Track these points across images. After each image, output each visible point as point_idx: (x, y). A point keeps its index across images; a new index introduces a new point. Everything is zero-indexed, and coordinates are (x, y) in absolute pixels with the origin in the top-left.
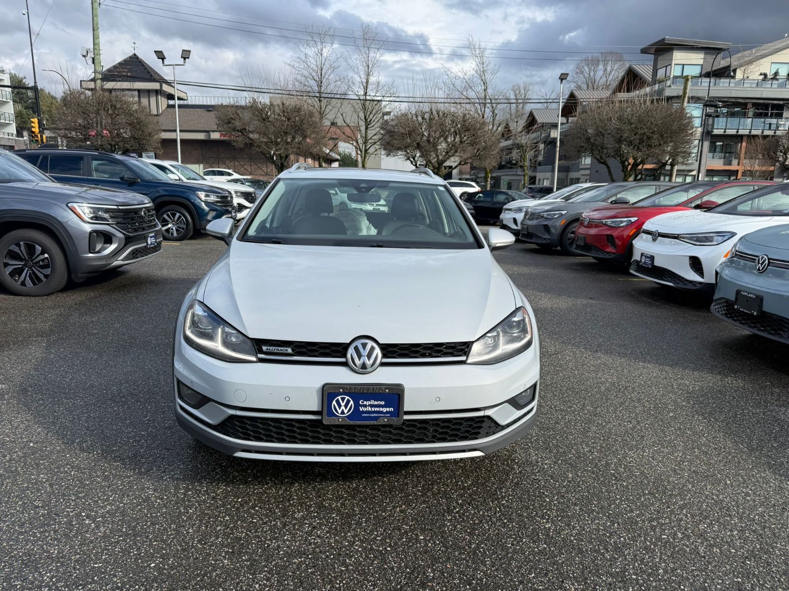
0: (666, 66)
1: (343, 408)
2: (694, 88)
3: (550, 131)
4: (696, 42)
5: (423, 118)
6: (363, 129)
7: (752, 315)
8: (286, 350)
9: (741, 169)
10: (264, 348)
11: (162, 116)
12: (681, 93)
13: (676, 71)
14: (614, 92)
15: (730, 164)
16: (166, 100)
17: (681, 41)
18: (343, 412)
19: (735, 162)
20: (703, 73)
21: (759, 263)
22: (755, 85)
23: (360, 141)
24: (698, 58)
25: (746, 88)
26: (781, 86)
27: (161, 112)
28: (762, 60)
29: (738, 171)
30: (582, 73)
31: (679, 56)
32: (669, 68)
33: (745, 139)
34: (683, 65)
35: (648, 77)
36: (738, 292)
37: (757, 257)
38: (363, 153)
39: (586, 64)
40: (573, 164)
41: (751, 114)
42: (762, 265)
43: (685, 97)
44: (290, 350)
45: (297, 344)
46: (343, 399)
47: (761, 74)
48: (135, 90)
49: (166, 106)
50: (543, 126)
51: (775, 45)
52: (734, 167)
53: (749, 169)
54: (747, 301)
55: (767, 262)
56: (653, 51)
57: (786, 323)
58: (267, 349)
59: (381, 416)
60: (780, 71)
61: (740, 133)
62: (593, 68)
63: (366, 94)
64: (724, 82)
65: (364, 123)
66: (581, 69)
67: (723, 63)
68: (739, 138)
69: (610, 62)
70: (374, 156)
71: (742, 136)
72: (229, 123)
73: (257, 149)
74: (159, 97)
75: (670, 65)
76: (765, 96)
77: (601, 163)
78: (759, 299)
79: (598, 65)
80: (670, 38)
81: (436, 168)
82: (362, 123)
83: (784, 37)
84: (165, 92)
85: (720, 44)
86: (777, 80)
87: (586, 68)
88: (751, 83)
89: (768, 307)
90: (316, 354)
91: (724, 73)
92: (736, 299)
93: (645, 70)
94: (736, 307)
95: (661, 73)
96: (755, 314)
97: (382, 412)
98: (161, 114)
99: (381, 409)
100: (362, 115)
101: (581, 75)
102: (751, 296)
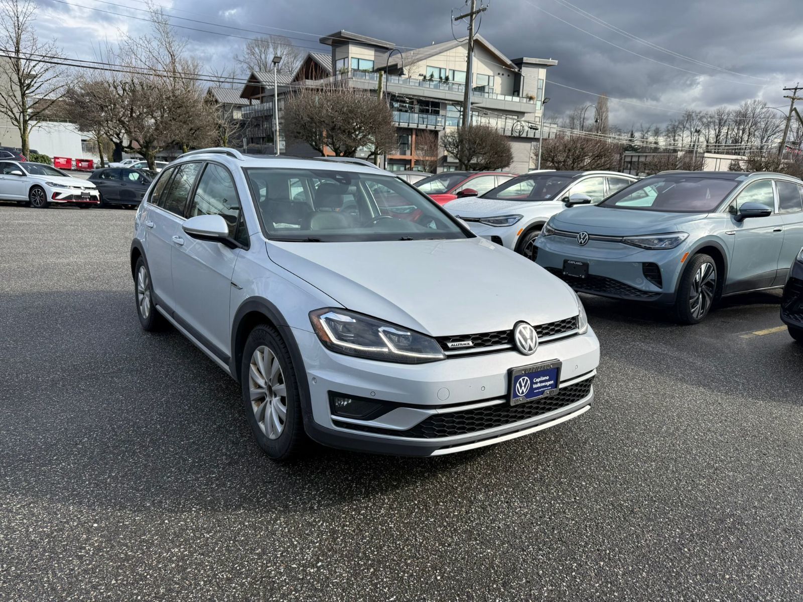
0: (344, 59)
1: (523, 388)
2: (371, 82)
3: (232, 112)
4: (367, 39)
5: (124, 90)
6: (18, 94)
7: (580, 278)
8: (468, 344)
9: (414, 158)
10: (450, 345)
12: (377, 88)
13: (353, 65)
14: (297, 78)
15: (405, 154)
17: (355, 36)
18: (523, 393)
19: (408, 152)
20: (375, 68)
21: (580, 238)
22: (417, 85)
23: (15, 110)
24: (369, 54)
25: (411, 86)
26: (436, 87)
28: (420, 63)
29: (411, 160)
30: (253, 54)
31: (354, 51)
32: (346, 60)
33: (414, 132)
34: (359, 59)
35: (329, 67)
36: (565, 262)
37: (578, 233)
38: (22, 125)
39: (256, 45)
40: (266, 148)
41: (417, 110)
42: (583, 239)
43: (380, 91)
44: (471, 344)
45: (474, 336)
46: (523, 380)
47: (420, 75)
50: (224, 106)
51: (427, 51)
52: (408, 157)
53: (422, 159)
54: (574, 268)
55: (587, 237)
56: (330, 42)
57: (608, 281)
58: (452, 345)
60: (434, 74)
61: (410, 127)
62: (263, 50)
63: (17, 51)
64: (394, 79)
65: (18, 88)
66: (251, 50)
67: (392, 62)
68: (409, 131)
69: (279, 46)
70: (37, 128)
71: (411, 129)
75: (348, 57)
76: (425, 95)
77: (316, 149)
78: (586, 265)
79: (268, 48)
80: (345, 33)
81: (145, 147)
82: (17, 88)
83: (432, 45)
85: (386, 44)
86: (433, 81)
87: (256, 49)
88: (415, 82)
89: (593, 271)
91: (394, 70)
92: (564, 267)
93: (324, 60)
94: (564, 273)
95: (340, 65)
96: (583, 277)
97: (546, 386)
100: (15, 78)
101: (253, 57)
102: (579, 263)
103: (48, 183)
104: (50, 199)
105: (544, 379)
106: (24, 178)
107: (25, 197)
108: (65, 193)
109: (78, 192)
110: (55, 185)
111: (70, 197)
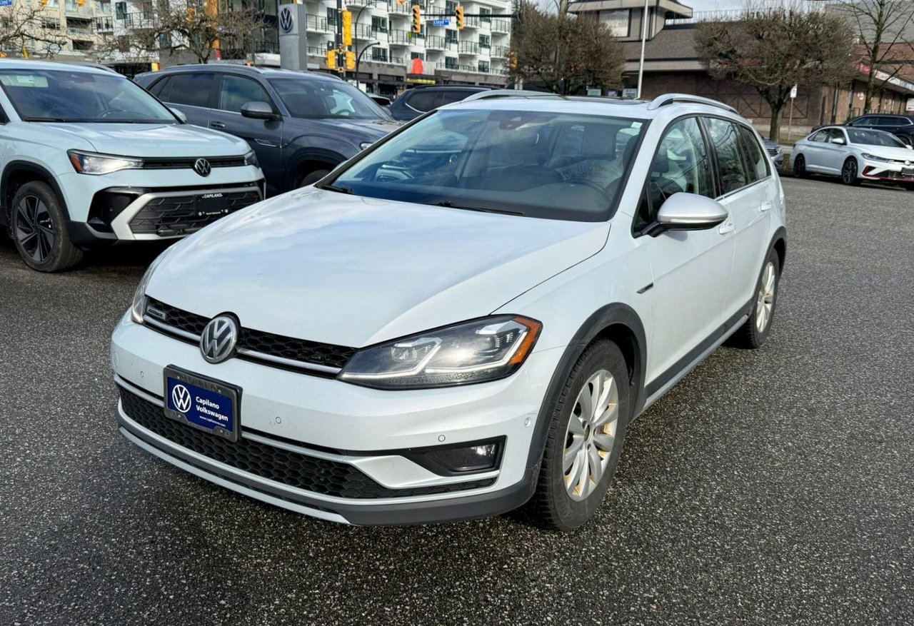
8: (161, 315)
11: (654, 41)
16: (663, 19)
27: (653, 35)
44: (164, 315)
48: (626, 9)
49: (662, 27)
59: (217, 425)
72: (710, 45)
73: (742, 80)
74: (654, 16)
84: (662, 9)
90: (183, 326)
98: (654, 38)
99: (217, 415)
103: (863, 154)
104: (860, 175)
105: (212, 405)
106: (843, 148)
107: (837, 171)
108: (881, 167)
109: (897, 167)
110: (871, 157)
111: (887, 173)
